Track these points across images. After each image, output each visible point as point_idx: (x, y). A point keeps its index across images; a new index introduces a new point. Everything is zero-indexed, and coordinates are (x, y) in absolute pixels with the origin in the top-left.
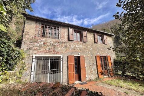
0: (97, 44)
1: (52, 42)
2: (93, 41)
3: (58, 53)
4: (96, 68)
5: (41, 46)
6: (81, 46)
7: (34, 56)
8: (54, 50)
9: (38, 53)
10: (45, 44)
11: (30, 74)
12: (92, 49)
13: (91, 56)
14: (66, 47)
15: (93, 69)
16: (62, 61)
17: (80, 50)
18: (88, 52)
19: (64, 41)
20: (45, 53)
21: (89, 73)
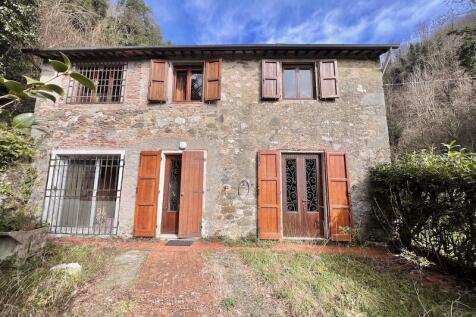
0: (276, 104)
1: (101, 114)
2: (257, 92)
3: (113, 143)
4: (252, 198)
5: (72, 128)
6: (197, 118)
7: (55, 153)
8: (102, 137)
9: (64, 145)
10: (82, 120)
11: (43, 196)
12: (244, 126)
13: (237, 151)
14: (140, 125)
15: (236, 202)
16: (121, 169)
17: (191, 132)
18: (224, 139)
19: (134, 107)
20: (79, 146)
21: (220, 214)
